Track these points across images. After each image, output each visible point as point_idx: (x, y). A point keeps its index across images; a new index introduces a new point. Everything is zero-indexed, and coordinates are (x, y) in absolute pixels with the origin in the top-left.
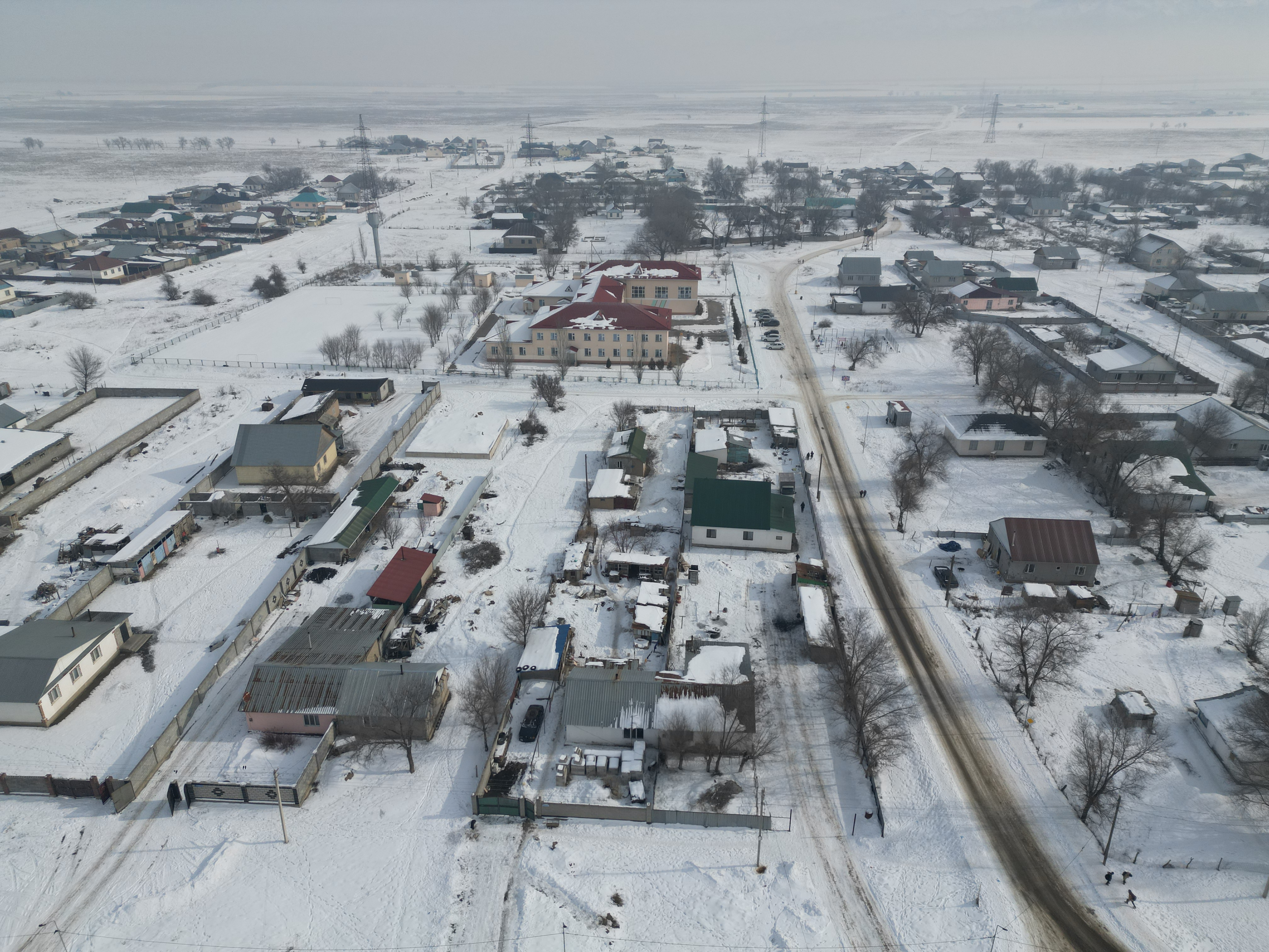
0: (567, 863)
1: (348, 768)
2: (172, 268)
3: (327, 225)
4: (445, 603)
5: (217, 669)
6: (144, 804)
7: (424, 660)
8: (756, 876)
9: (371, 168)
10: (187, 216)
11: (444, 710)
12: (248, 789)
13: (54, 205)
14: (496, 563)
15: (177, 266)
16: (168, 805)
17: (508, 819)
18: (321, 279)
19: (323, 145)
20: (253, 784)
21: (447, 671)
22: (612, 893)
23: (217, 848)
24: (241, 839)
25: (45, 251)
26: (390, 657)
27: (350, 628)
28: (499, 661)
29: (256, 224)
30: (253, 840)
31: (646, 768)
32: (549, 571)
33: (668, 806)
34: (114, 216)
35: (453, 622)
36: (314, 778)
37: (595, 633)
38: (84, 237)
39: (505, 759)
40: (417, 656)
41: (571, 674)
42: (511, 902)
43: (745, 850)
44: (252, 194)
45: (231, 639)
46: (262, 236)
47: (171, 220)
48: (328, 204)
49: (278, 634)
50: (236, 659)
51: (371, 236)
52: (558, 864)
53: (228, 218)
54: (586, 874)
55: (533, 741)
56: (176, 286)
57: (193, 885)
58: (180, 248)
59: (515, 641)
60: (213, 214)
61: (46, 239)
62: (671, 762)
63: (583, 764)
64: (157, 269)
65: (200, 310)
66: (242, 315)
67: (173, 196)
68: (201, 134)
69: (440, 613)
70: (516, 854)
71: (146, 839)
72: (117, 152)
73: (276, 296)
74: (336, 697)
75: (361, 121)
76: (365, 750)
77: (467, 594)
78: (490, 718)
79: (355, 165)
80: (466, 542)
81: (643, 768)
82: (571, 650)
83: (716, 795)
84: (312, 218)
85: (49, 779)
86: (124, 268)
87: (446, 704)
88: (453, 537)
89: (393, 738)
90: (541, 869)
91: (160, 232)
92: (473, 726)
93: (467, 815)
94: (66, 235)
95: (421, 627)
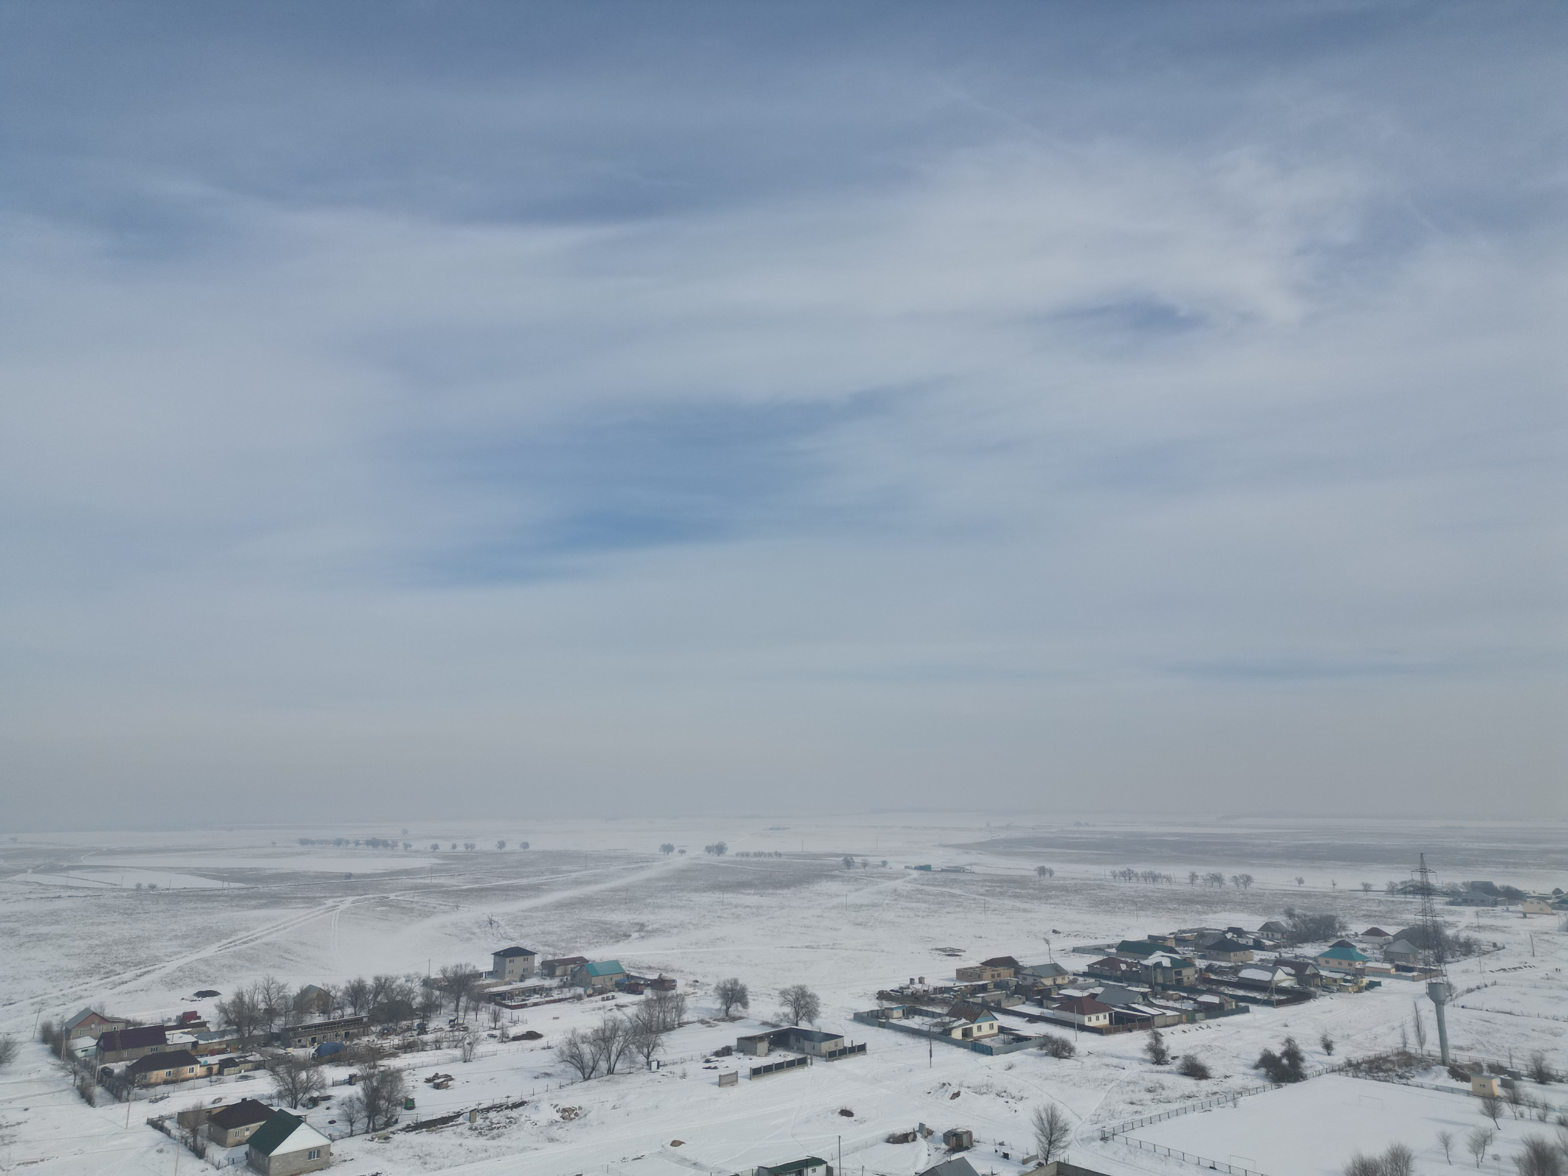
2: (1162, 1024)
3: (1367, 994)
9: (1436, 922)
10: (1187, 963)
13: (1052, 936)
15: (1169, 1021)
18: (1353, 1068)
19: (1367, 888)
25: (1034, 985)
29: (1270, 982)
34: (1108, 954)
38: (1074, 974)
44: (1268, 943)
46: (1276, 997)
47: (1169, 965)
48: (1369, 964)
51: (1433, 1015)
53: (1236, 970)
56: (1164, 1047)
58: (1175, 1000)
60: (1218, 963)
61: (1038, 972)
64: (1146, 1023)
65: (1189, 1084)
66: (1242, 1100)
67: (1175, 938)
68: (1214, 870)
72: (1122, 885)
73: (1289, 1082)
75: (1422, 862)
79: (1412, 917)
84: (1346, 981)
86: (1110, 1015)
91: (1155, 978)
94: (1057, 970)
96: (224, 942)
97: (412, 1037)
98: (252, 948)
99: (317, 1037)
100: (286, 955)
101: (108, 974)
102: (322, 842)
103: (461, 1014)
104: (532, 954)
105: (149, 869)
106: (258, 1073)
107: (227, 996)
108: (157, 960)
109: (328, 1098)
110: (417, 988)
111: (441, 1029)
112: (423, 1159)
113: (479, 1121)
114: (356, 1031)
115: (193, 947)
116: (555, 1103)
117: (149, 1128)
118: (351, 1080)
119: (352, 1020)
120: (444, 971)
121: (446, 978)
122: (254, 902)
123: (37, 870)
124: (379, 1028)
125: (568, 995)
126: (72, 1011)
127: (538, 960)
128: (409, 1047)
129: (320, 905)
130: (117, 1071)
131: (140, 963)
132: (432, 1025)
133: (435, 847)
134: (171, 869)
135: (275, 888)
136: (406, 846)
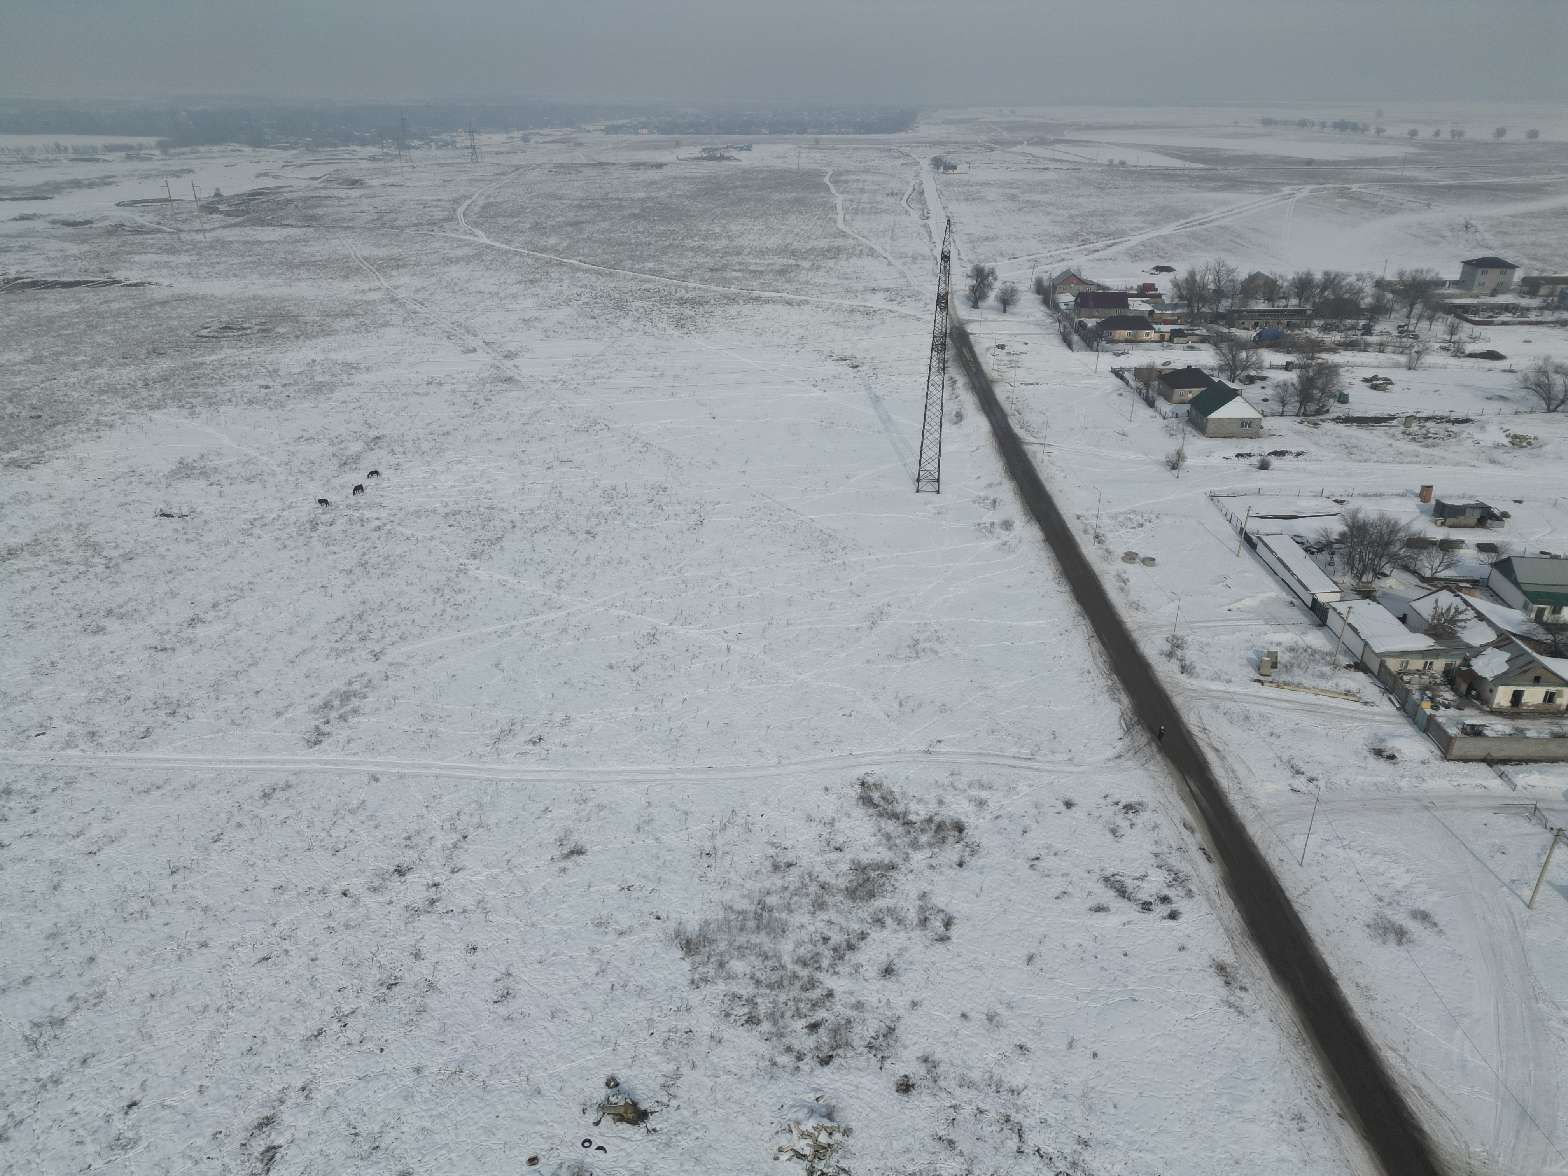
96: (1182, 221)
97: (1356, 336)
98: (1206, 230)
99: (1260, 322)
100: (1239, 241)
101: (1085, 241)
102: (1285, 123)
103: (1413, 321)
104: (1513, 267)
105: (1120, 145)
106: (1203, 346)
107: (1181, 274)
108: (1123, 233)
109: (1264, 379)
110: (1368, 288)
111: (1388, 333)
112: (1350, 450)
113: (1414, 428)
114: (1298, 322)
115: (1155, 224)
116: (1505, 427)
117: (1113, 375)
118: (1288, 367)
119: (1295, 311)
120: (1401, 274)
121: (1402, 282)
122: (1212, 184)
123: (1031, 143)
124: (1322, 322)
125: (1550, 319)
126: (1057, 270)
127: (1518, 275)
128: (1350, 346)
129: (1277, 191)
130: (1089, 325)
131: (1109, 235)
132: (1378, 328)
133: (1414, 133)
134: (1139, 146)
135: (1232, 170)
136: (1379, 131)
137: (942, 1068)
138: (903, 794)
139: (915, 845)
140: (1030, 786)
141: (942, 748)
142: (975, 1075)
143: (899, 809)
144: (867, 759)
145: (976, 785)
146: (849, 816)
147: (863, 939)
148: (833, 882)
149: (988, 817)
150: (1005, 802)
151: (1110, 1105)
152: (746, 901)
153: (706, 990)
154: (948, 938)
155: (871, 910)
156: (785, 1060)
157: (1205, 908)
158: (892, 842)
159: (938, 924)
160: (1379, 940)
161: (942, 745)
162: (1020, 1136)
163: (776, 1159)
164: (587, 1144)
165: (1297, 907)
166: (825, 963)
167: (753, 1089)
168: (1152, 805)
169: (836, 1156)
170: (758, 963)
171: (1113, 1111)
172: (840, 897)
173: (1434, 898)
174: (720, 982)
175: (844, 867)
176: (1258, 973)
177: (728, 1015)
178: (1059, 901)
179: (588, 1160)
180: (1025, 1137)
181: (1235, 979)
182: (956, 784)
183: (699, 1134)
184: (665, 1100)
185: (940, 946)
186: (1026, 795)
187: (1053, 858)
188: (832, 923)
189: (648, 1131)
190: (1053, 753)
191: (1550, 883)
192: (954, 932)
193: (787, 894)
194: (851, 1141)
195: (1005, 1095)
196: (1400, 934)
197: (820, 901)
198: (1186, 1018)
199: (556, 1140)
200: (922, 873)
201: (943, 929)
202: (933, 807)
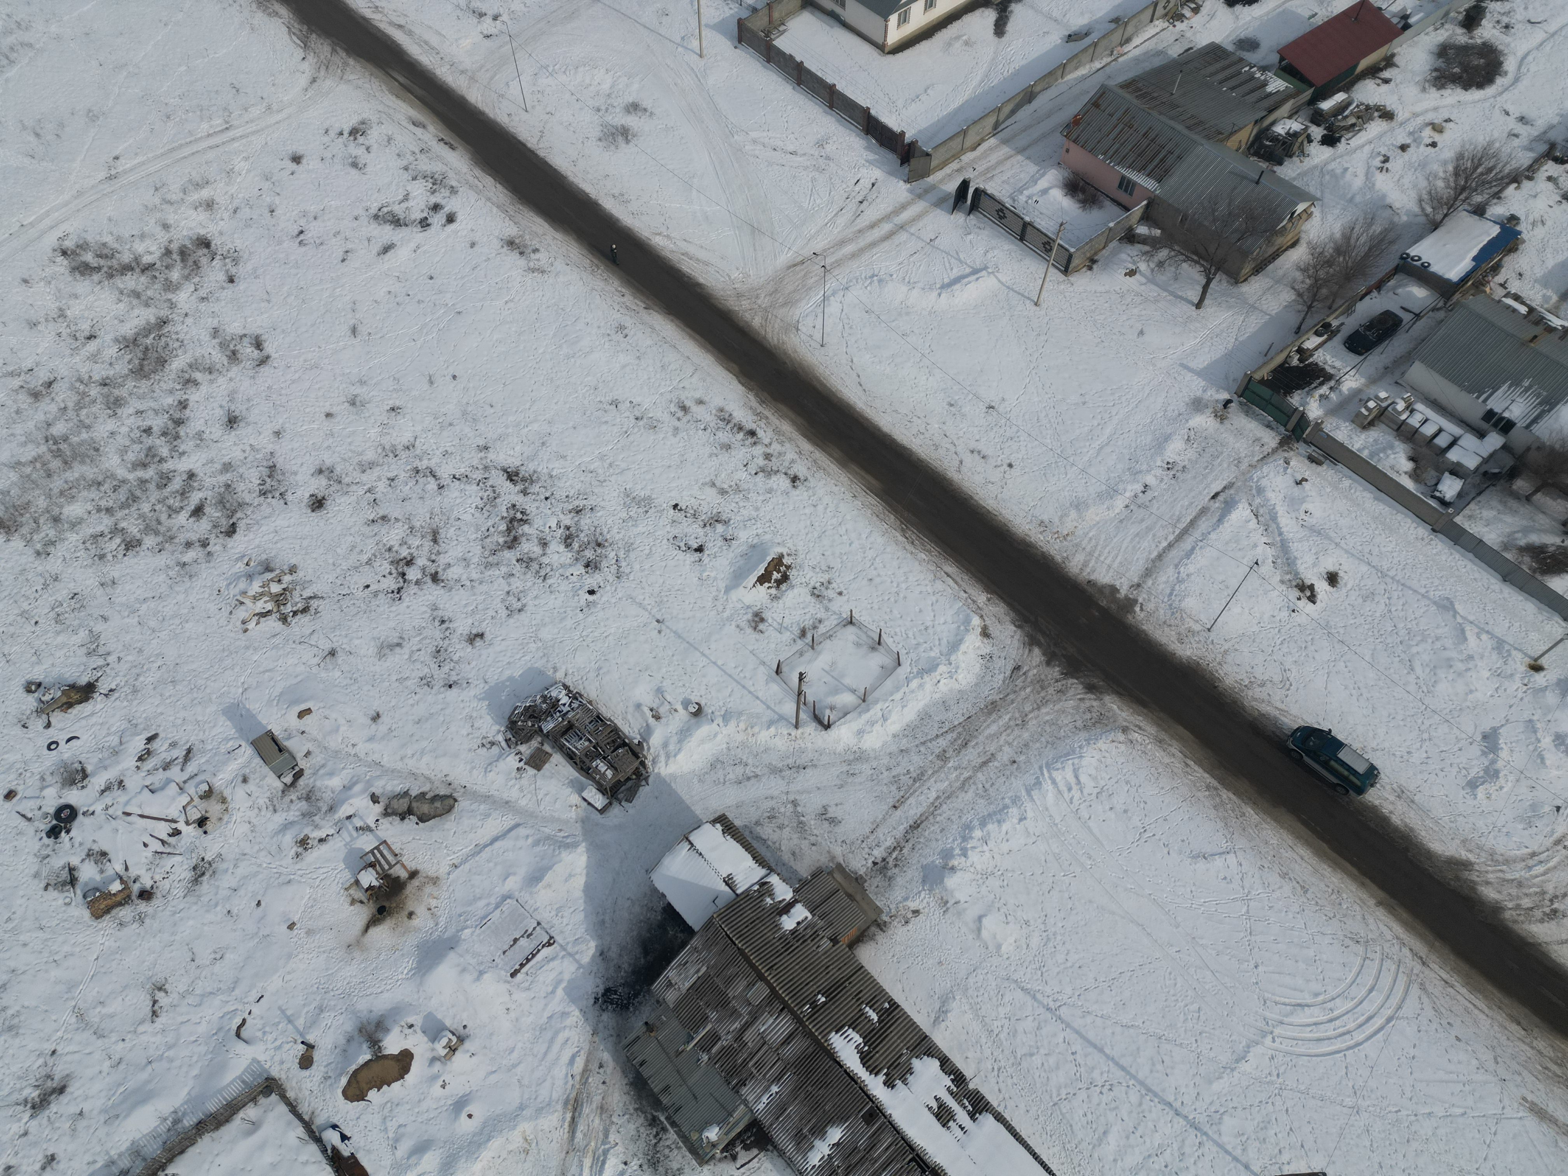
0: (1304, 507)
1: (1134, 263)
4: (1368, 113)
5: (1063, 69)
6: (933, 187)
7: (1295, 179)
8: (1522, 668)
11: (1278, 256)
12: (1029, 228)
14: (1480, 86)
16: (952, 201)
17: (1269, 422)
20: (1036, 225)
21: (1313, 209)
22: (1331, 569)
23: (975, 272)
24: (999, 275)
26: (1256, 154)
27: (1233, 89)
28: (1386, 231)
30: (1009, 284)
31: (1482, 470)
32: (1552, 136)
33: (1474, 528)
35: (1363, 146)
36: (1096, 254)
37: (1550, 263)
39: (1311, 355)
40: (1289, 170)
41: (1471, 300)
42: (1217, 504)
43: (1534, 636)
45: (1094, 37)
49: (1148, 55)
50: (1088, 67)
52: (1293, 503)
54: (1316, 531)
55: (1360, 354)
57: (940, 295)
59: (1427, 215)
62: (1521, 485)
63: (1403, 417)
69: (1353, 125)
70: (1254, 463)
71: (921, 224)
74: (1167, 172)
76: (1163, 254)
77: (1407, 115)
78: (1327, 298)
80: (1460, 31)
81: (1477, 468)
82: (1496, 269)
83: (1549, 557)
85: (866, 111)
87: (1286, 250)
88: (1447, 14)
89: (1200, 257)
90: (1270, 494)
92: (1300, 295)
93: (1227, 390)
95: (1317, 132)
137: (338, 470)
138: (118, 239)
139: (170, 286)
140: (246, 159)
141: (125, 164)
142: (370, 455)
143: (126, 258)
144: (47, 222)
145: (191, 187)
146: (76, 296)
147: (185, 407)
148: (112, 373)
149: (226, 215)
150: (233, 190)
151: (487, 407)
152: (30, 446)
153: (60, 551)
154: (268, 357)
155: (173, 376)
156: (190, 555)
157: (473, 196)
158: (144, 298)
159: (249, 350)
160: (613, 148)
161: (122, 160)
162: (434, 476)
163: (246, 631)
164: (53, 747)
165: (542, 154)
166: (164, 452)
167: (181, 597)
168: (374, 118)
169: (296, 594)
170: (94, 494)
171: (492, 411)
172: (130, 384)
173: (636, 86)
174: (68, 534)
175: (112, 351)
176: (540, 231)
177: (102, 557)
178: (346, 262)
179: (66, 756)
180: (438, 474)
181: (525, 246)
182: (168, 197)
183: (159, 664)
184: (100, 662)
185: (265, 370)
186: (249, 171)
187: (315, 223)
188: (142, 412)
189: (106, 695)
190: (246, 109)
191: (707, 26)
192: (269, 348)
193: (71, 413)
194: (300, 574)
195: (403, 455)
196: (624, 134)
197: (112, 399)
198: (506, 302)
199: (18, 766)
200: (197, 310)
201: (256, 352)
202: (162, 237)
